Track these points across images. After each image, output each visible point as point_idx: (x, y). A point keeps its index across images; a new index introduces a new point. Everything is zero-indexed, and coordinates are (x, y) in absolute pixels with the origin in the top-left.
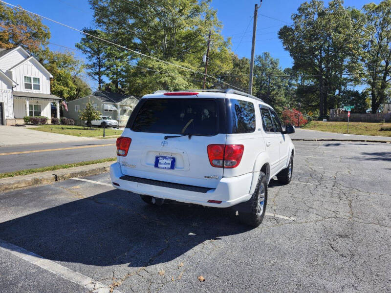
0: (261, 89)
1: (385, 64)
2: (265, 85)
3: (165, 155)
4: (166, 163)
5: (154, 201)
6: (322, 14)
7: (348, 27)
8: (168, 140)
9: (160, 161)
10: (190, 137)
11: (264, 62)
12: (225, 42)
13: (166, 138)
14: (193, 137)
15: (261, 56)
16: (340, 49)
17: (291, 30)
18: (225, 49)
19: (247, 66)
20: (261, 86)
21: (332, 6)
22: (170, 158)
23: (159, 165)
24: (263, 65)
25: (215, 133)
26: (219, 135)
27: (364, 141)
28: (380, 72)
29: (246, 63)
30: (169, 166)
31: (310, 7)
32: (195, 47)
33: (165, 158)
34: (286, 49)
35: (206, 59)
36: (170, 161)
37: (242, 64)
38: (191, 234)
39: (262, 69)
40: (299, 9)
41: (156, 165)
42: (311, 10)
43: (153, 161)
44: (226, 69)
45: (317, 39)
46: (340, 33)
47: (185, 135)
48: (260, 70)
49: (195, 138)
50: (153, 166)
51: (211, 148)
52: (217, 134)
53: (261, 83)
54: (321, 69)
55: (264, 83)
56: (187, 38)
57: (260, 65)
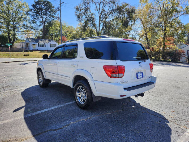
10: (145, 61)
22: (141, 72)
27: (28, 61)
36: (141, 74)
41: (138, 78)
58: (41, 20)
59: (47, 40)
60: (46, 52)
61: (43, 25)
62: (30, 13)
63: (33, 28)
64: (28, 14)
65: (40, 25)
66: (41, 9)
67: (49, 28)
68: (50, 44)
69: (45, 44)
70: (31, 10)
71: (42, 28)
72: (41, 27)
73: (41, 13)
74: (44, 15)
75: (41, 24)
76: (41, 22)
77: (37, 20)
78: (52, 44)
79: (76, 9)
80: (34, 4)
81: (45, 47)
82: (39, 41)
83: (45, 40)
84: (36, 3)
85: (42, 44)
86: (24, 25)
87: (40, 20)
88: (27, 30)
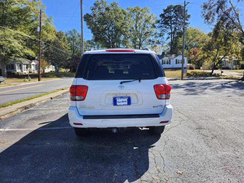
0: (74, 53)
1: (139, 41)
2: (76, 50)
3: (121, 96)
4: (123, 102)
5: (115, 131)
6: (107, 9)
7: (122, 19)
8: (123, 84)
9: (117, 100)
10: (140, 81)
11: (74, 35)
12: (48, 19)
13: (121, 83)
14: (142, 81)
15: (72, 31)
16: (118, 30)
17: (92, 16)
18: (49, 23)
19: (63, 37)
20: (74, 51)
21: (112, 5)
22: (125, 97)
23: (118, 104)
24: (74, 37)
25: (156, 77)
26: (159, 78)
28: (137, 45)
29: (63, 35)
30: (126, 103)
31: (100, 4)
32: (25, 20)
33: (122, 97)
34: (89, 28)
35: (39, 29)
36: (126, 100)
37: (60, 35)
38: (135, 148)
39: (73, 39)
40: (95, 4)
41: (115, 105)
42: (101, 6)
43: (112, 101)
44: (51, 38)
45: (105, 24)
46: (118, 21)
47: (136, 80)
48: (72, 40)
49: (143, 81)
50: (112, 105)
51: (156, 87)
52: (157, 78)
53: (73, 48)
54: (110, 42)
55: (75, 49)
56: (18, 13)
57: (71, 37)
58: (170, 31)
59: (174, 55)
60: (170, 70)
61: (171, 37)
62: (157, 25)
63: (158, 43)
64: (155, 27)
65: (168, 38)
66: (170, 18)
67: (178, 40)
68: (176, 60)
69: (170, 60)
70: (158, 22)
71: (171, 41)
72: (169, 40)
73: (170, 23)
74: (174, 23)
75: (170, 36)
76: (169, 34)
77: (165, 32)
78: (179, 60)
79: (203, 8)
80: (163, 13)
81: (170, 64)
82: (164, 57)
83: (171, 55)
84: (165, 11)
85: (166, 60)
86: (150, 41)
87: (168, 32)
88: (153, 45)
